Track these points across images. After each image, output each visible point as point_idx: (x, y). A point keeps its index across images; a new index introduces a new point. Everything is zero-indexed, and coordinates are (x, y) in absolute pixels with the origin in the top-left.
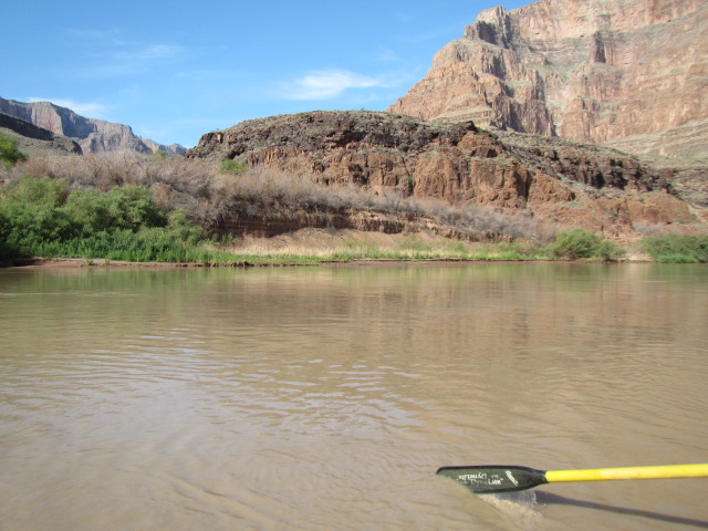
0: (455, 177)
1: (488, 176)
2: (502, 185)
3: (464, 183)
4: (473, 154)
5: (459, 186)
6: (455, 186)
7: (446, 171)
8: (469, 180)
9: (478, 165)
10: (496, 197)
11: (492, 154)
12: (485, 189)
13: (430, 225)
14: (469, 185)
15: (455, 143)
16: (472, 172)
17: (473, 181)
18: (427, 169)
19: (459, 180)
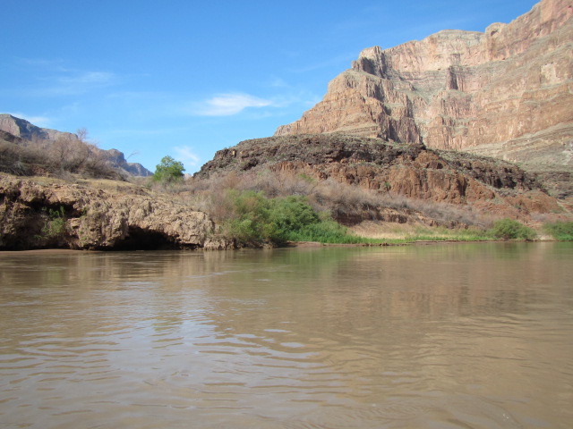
0: (418, 183)
1: (440, 181)
2: (449, 188)
3: (424, 187)
4: (427, 167)
5: (421, 189)
6: (418, 189)
7: (412, 178)
8: (427, 184)
9: (433, 175)
10: (446, 197)
11: (440, 166)
12: (438, 192)
14: (427, 188)
15: (413, 159)
16: (429, 179)
17: (430, 186)
18: (398, 177)
19: (421, 185)
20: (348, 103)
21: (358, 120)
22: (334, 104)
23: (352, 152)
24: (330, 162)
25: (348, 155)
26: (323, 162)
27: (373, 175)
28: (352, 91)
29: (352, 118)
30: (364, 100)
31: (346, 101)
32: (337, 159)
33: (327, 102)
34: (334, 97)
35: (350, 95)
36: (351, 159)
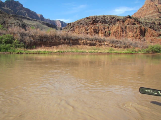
0: (122, 31)
1: (132, 30)
2: (136, 32)
3: (124, 32)
4: (128, 24)
5: (123, 33)
6: (122, 33)
7: (119, 29)
8: (126, 31)
9: (129, 27)
10: (133, 36)
11: (134, 24)
12: (130, 34)
13: (106, 44)
14: (126, 33)
15: (124, 22)
16: (127, 29)
17: (127, 32)
18: (114, 29)
19: (123, 31)
20: (150, 7)
21: (153, 13)
22: (145, 8)
23: (99, 21)
24: (91, 25)
25: (97, 22)
26: (89, 25)
27: (104, 28)
28: (152, 3)
29: (151, 12)
30: (156, 6)
31: (149, 6)
32: (92, 23)
33: (143, 7)
34: (145, 6)
35: (151, 4)
36: (98, 23)
